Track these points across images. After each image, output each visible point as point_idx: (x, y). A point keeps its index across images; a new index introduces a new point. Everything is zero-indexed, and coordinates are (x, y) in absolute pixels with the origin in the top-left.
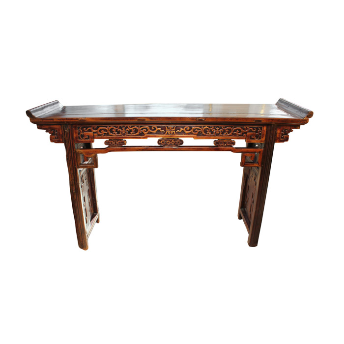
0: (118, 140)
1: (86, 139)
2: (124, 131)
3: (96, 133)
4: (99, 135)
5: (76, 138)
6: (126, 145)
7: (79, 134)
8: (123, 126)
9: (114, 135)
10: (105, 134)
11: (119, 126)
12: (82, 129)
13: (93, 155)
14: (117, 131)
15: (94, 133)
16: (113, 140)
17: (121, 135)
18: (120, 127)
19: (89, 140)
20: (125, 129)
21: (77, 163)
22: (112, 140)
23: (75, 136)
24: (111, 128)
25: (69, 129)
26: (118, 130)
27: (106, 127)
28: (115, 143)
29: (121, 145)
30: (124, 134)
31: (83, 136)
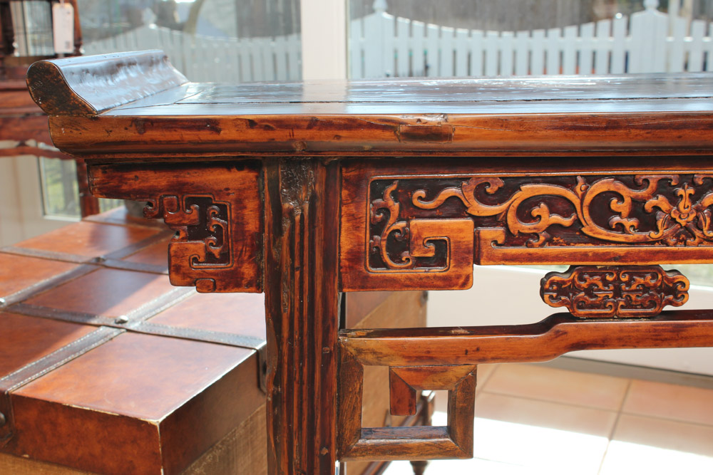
0: (636, 271)
1: (421, 262)
2: (685, 212)
3: (493, 221)
4: (511, 239)
5: (355, 257)
6: (688, 305)
7: (377, 228)
8: (683, 180)
9: (619, 237)
10: (554, 229)
11: (654, 175)
12: (404, 194)
13: (461, 371)
14: (637, 208)
15: (479, 221)
16: (602, 273)
17: (663, 242)
18: (664, 188)
19: (437, 271)
20: (694, 198)
21: (341, 426)
22: (593, 271)
23: (346, 243)
24: (599, 187)
25: (313, 200)
26: (648, 206)
27: (570, 183)
28: (618, 293)
29: (653, 304)
30: (685, 234)
31: (400, 244)
